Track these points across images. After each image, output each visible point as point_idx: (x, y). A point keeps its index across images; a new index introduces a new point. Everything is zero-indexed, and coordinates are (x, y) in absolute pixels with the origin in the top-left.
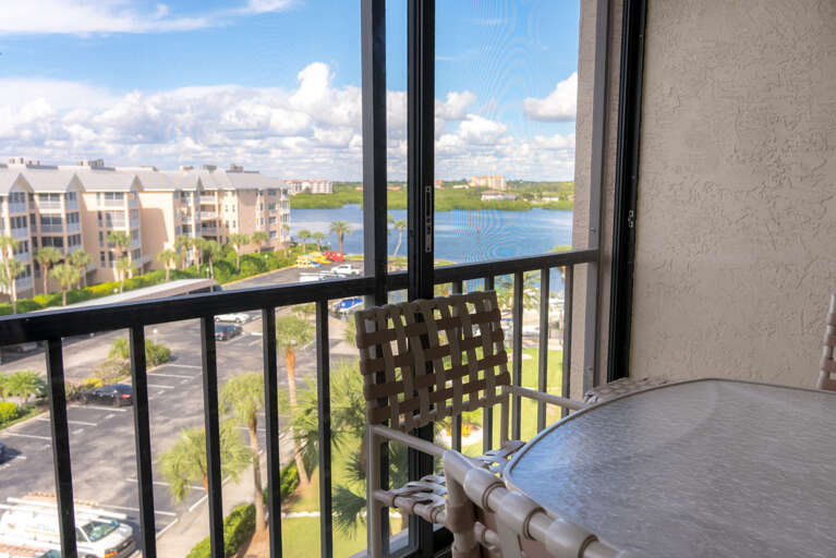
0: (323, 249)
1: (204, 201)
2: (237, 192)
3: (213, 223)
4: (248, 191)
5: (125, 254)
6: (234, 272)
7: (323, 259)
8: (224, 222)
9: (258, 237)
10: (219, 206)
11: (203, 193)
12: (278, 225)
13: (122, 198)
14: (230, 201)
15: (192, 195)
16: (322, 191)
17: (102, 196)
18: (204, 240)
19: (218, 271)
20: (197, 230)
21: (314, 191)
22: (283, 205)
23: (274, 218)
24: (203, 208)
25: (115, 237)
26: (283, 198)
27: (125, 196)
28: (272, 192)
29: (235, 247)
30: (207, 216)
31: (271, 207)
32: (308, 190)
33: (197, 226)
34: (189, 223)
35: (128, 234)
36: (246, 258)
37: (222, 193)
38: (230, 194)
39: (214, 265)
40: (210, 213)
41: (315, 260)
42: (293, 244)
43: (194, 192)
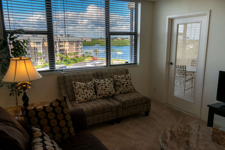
0: (91, 57)
1: (61, 44)
3: (63, 50)
4: (72, 41)
5: (41, 58)
6: (69, 63)
7: (92, 59)
8: (66, 50)
9: (75, 54)
10: (64, 45)
11: (60, 42)
12: (80, 50)
13: (40, 43)
14: (67, 44)
15: (58, 43)
16: (89, 41)
17: (35, 43)
18: (61, 54)
19: (65, 63)
20: (59, 52)
21: (87, 41)
22: (81, 45)
23: (79, 48)
24: (60, 46)
25: (39, 54)
26: (81, 43)
27: (41, 43)
28: (78, 41)
29: (69, 56)
31: (78, 46)
32: (85, 41)
33: (59, 50)
34: (57, 50)
35: (42, 53)
36: (71, 59)
37: (65, 42)
38: (67, 42)
39: (64, 61)
40: (62, 47)
41: (89, 60)
42: (83, 55)
43: (58, 42)
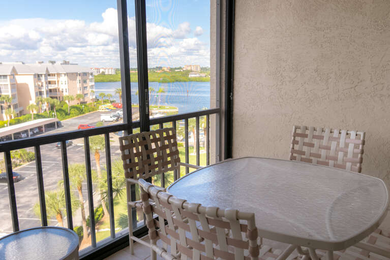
0: (112, 102)
1: (50, 79)
2: (67, 74)
3: (55, 90)
4: (73, 74)
5: (9, 106)
6: (67, 114)
7: (112, 107)
8: (61, 90)
9: (78, 97)
10: (58, 81)
11: (49, 75)
12: (89, 90)
13: (7, 78)
14: (64, 79)
15: (43, 76)
16: (110, 73)
18: (50, 99)
19: (58, 113)
20: (47, 93)
21: (106, 73)
22: (91, 81)
23: (86, 87)
24: (50, 83)
25: (4, 98)
26: (90, 77)
27: (8, 77)
28: (85, 74)
29: (67, 101)
30: (52, 87)
31: (85, 82)
32: (103, 73)
33: (47, 92)
34: (42, 90)
35: (10, 96)
36: (73, 107)
37: (59, 75)
38: (63, 75)
39: (56, 111)
40: (53, 85)
41: (108, 108)
42: (97, 100)
43: (45, 74)
